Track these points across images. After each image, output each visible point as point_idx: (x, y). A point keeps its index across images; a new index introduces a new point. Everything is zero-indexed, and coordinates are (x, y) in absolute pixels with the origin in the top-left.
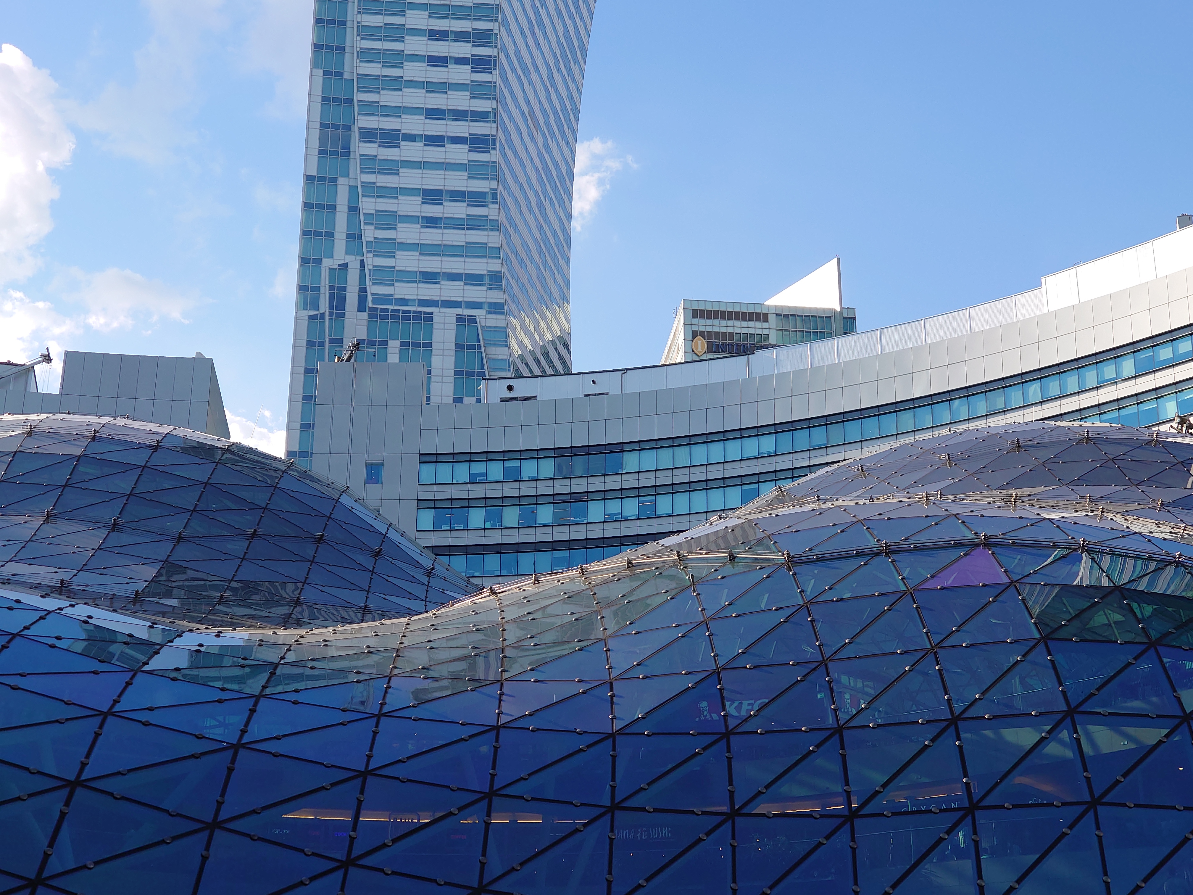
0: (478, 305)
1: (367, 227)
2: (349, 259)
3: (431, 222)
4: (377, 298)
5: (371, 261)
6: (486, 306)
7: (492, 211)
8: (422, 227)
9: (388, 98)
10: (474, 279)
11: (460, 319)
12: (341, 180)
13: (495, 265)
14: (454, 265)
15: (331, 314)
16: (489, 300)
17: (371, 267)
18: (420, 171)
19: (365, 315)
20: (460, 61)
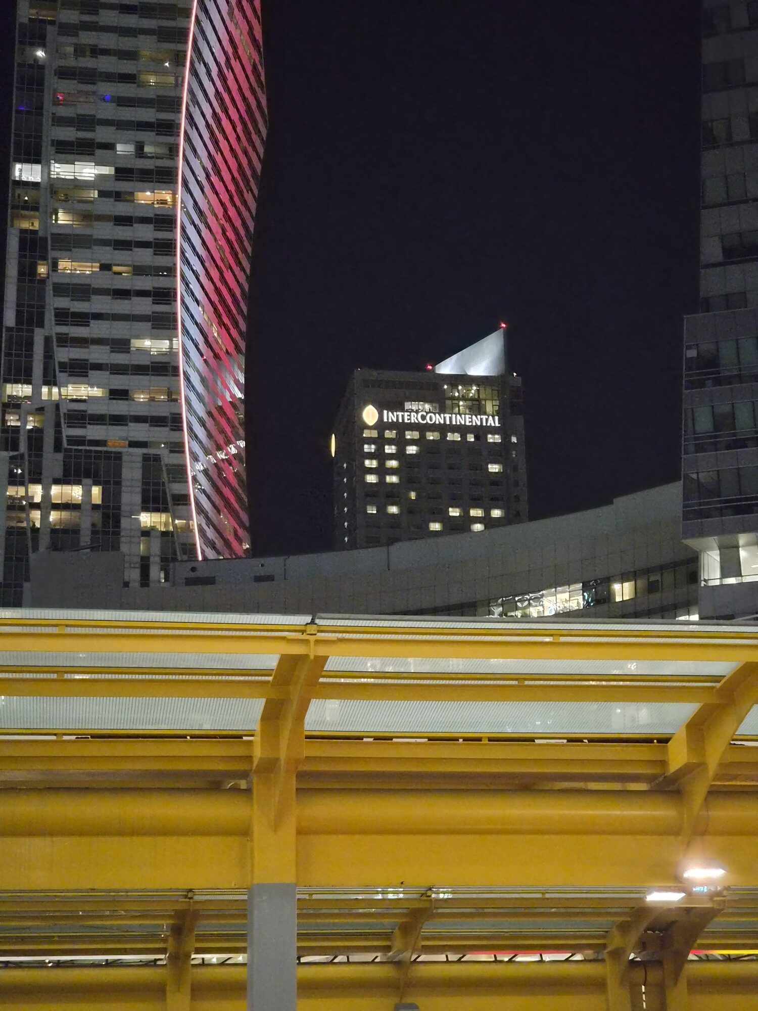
3: (119, 369)
4: (73, 441)
7: (172, 359)
8: (111, 373)
10: (156, 421)
11: (146, 458)
12: (37, 331)
13: (175, 408)
14: (140, 408)
15: (30, 456)
17: (66, 411)
18: (108, 323)
19: (60, 456)
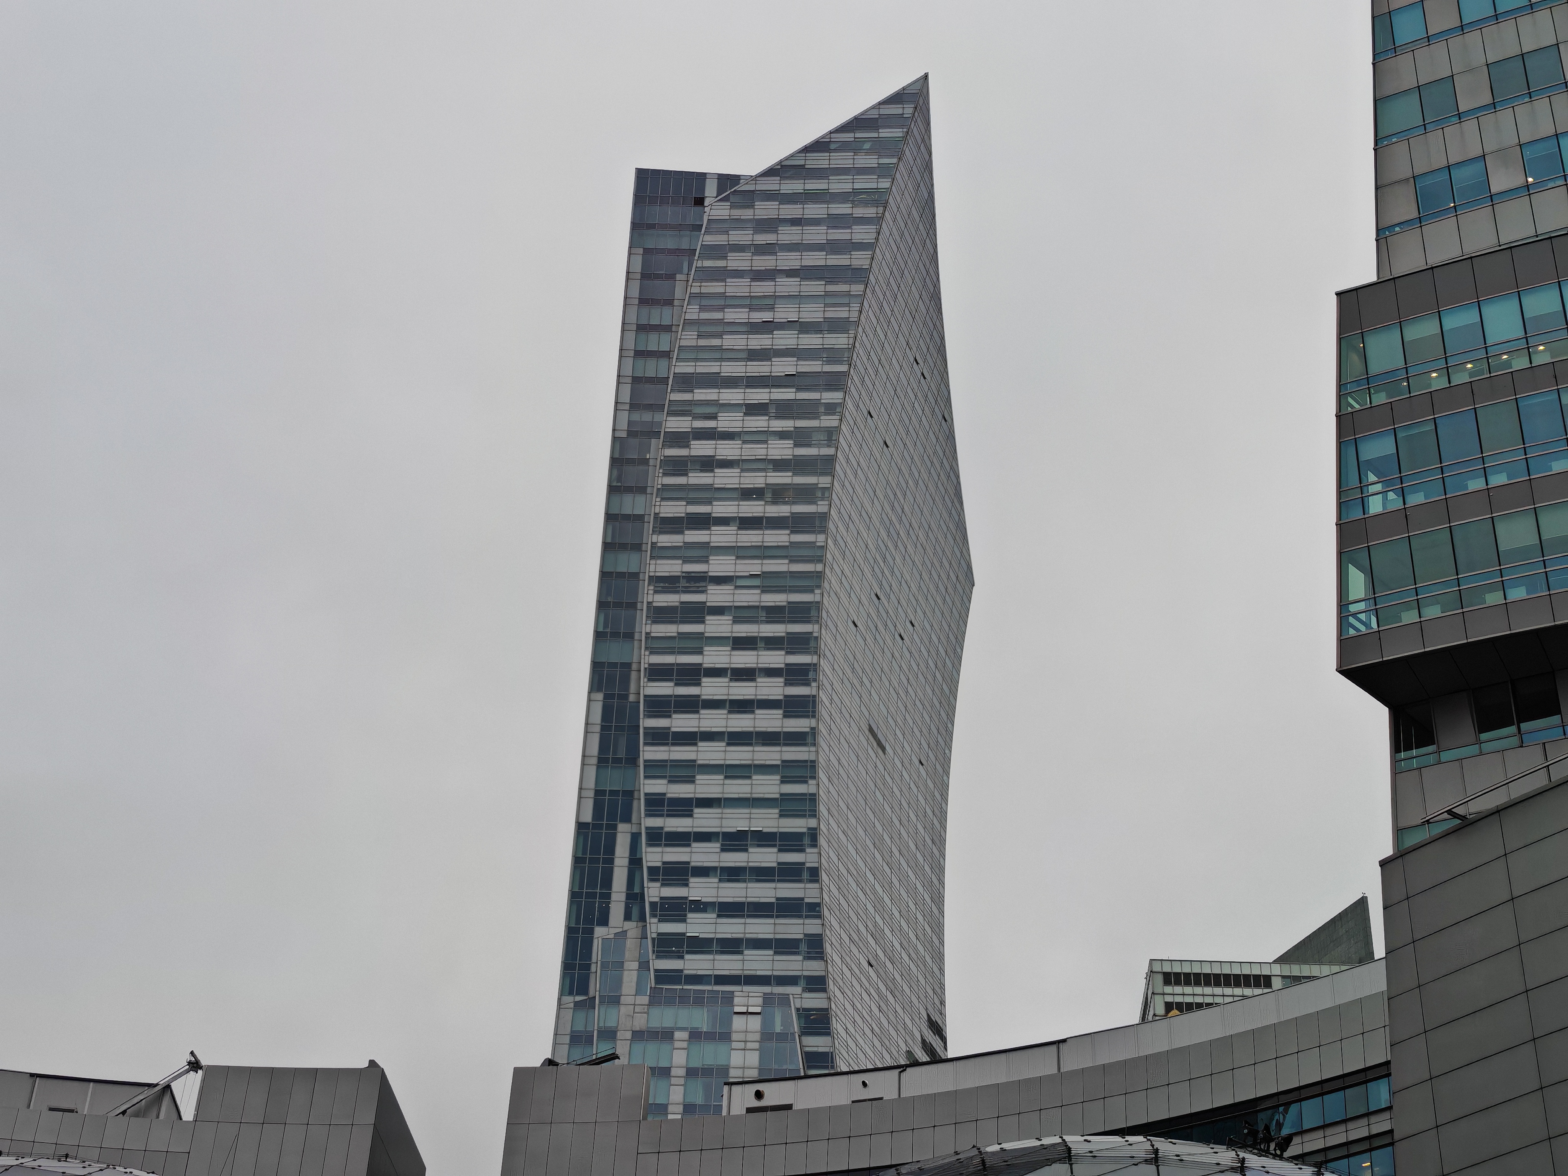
0: (791, 981)
1: (651, 884)
2: (630, 925)
3: (732, 874)
4: (663, 977)
5: (657, 927)
6: (802, 982)
7: (808, 858)
8: (720, 881)
9: (681, 722)
10: (784, 946)
11: (767, 1000)
13: (812, 926)
14: (761, 928)
15: (602, 999)
16: (806, 973)
17: (654, 935)
18: (719, 811)
19: (644, 999)
20: (771, 672)
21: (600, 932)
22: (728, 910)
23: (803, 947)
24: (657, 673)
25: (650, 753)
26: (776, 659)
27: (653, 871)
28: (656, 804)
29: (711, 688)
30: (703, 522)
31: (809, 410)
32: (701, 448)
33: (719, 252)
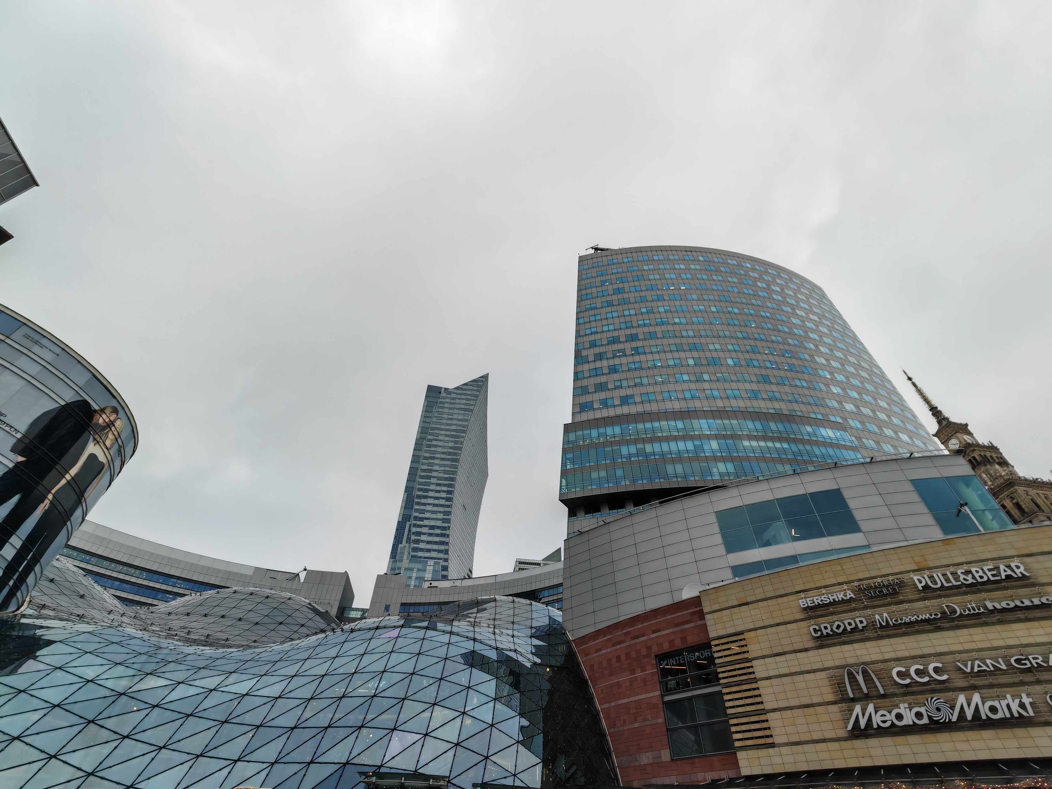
0: (441, 559)
1: (413, 536)
2: (407, 545)
3: (431, 535)
4: (413, 556)
5: (413, 545)
6: (443, 559)
7: (447, 532)
9: (423, 501)
10: (440, 551)
11: (435, 563)
12: (408, 522)
13: (446, 547)
14: (436, 547)
19: (408, 561)
20: (444, 491)
21: (400, 545)
22: (429, 542)
23: (444, 552)
24: (420, 490)
25: (416, 507)
26: (445, 489)
27: (413, 533)
28: (416, 518)
29: (431, 494)
30: (433, 458)
31: (458, 437)
32: (434, 443)
33: (443, 403)
